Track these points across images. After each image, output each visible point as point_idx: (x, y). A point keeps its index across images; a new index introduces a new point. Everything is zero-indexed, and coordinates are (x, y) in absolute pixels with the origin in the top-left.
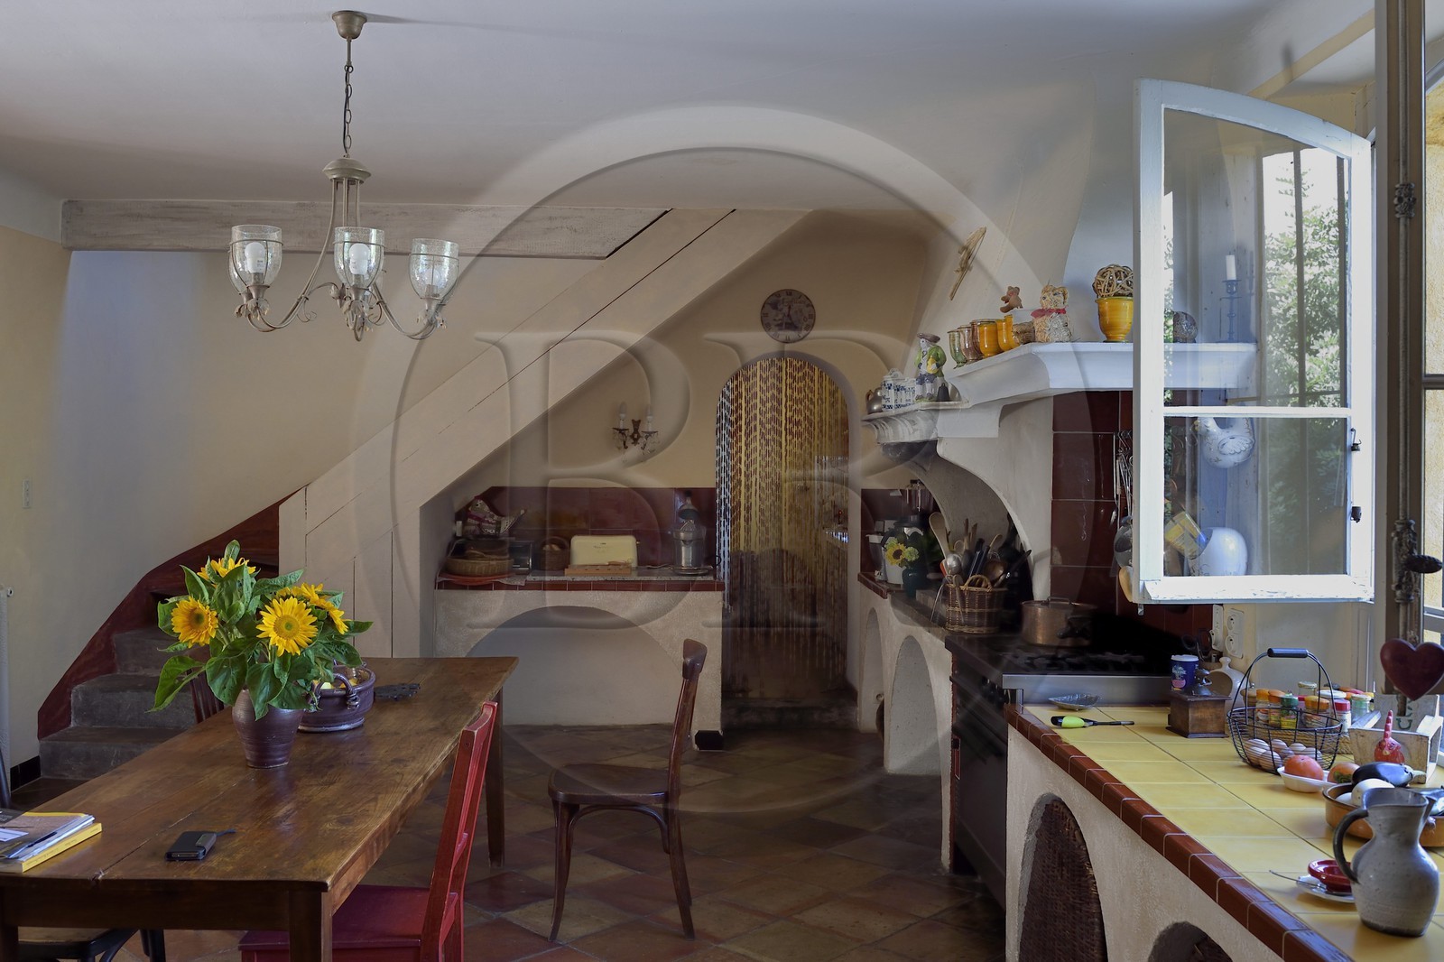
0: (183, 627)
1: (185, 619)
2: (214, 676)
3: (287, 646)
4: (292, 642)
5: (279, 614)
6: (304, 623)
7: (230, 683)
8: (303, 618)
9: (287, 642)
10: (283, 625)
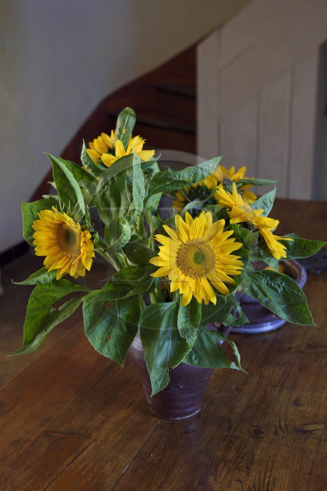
0: (49, 248)
1: (51, 235)
2: (94, 322)
3: (197, 291)
4: (204, 282)
5: (185, 238)
6: (222, 251)
7: (116, 331)
8: (220, 244)
9: (197, 284)
10: (191, 257)
